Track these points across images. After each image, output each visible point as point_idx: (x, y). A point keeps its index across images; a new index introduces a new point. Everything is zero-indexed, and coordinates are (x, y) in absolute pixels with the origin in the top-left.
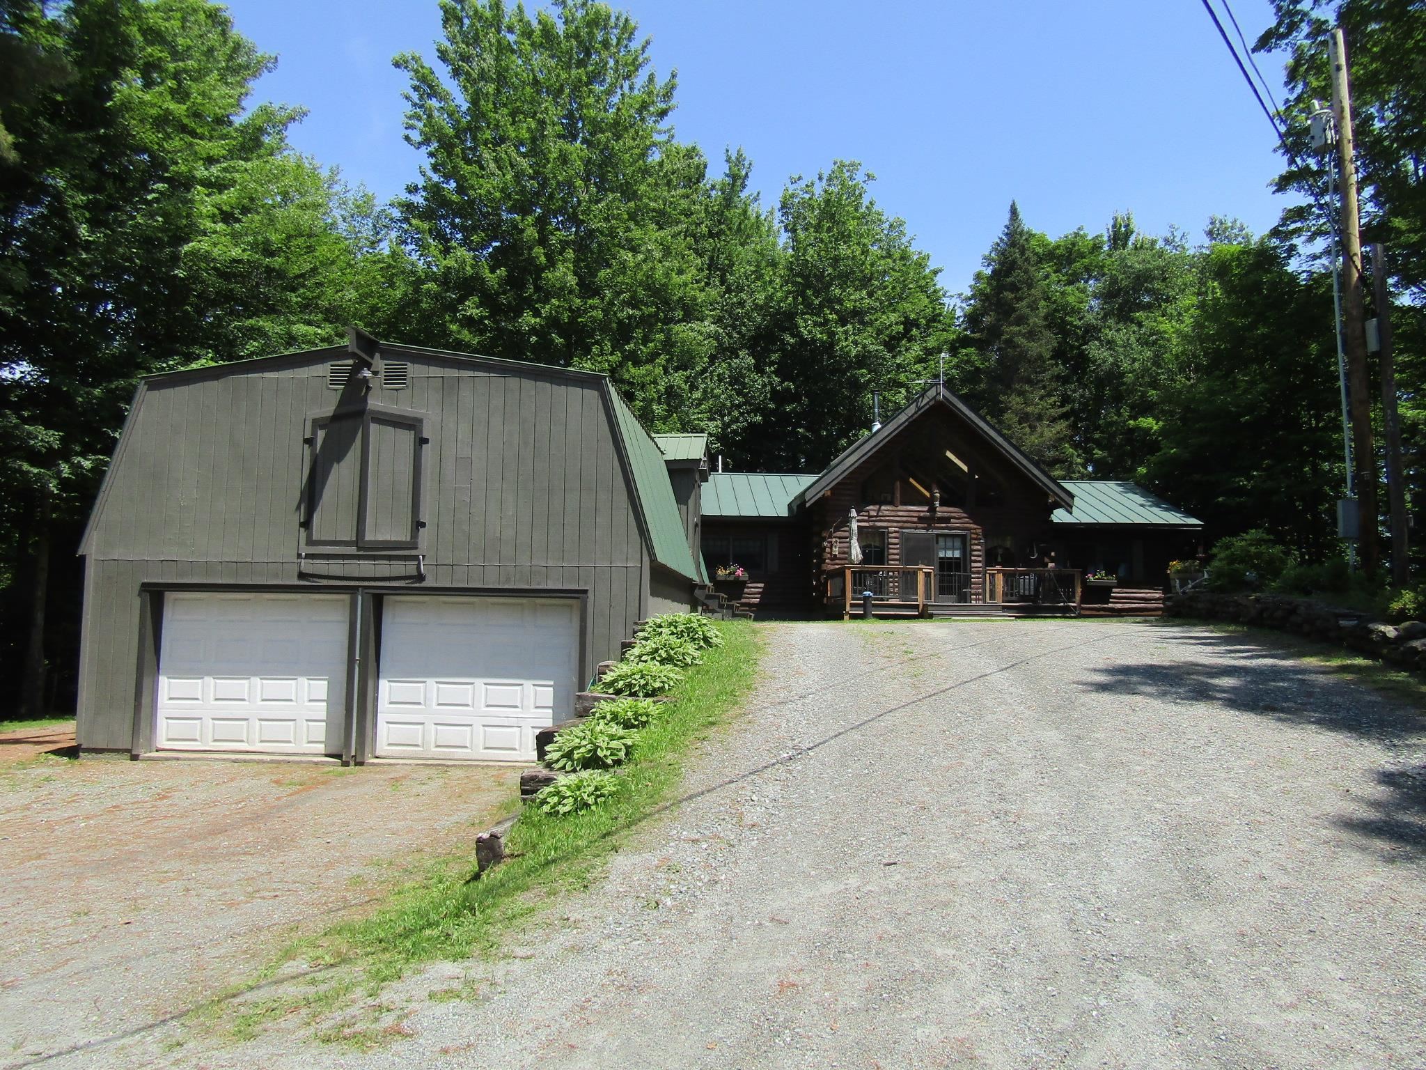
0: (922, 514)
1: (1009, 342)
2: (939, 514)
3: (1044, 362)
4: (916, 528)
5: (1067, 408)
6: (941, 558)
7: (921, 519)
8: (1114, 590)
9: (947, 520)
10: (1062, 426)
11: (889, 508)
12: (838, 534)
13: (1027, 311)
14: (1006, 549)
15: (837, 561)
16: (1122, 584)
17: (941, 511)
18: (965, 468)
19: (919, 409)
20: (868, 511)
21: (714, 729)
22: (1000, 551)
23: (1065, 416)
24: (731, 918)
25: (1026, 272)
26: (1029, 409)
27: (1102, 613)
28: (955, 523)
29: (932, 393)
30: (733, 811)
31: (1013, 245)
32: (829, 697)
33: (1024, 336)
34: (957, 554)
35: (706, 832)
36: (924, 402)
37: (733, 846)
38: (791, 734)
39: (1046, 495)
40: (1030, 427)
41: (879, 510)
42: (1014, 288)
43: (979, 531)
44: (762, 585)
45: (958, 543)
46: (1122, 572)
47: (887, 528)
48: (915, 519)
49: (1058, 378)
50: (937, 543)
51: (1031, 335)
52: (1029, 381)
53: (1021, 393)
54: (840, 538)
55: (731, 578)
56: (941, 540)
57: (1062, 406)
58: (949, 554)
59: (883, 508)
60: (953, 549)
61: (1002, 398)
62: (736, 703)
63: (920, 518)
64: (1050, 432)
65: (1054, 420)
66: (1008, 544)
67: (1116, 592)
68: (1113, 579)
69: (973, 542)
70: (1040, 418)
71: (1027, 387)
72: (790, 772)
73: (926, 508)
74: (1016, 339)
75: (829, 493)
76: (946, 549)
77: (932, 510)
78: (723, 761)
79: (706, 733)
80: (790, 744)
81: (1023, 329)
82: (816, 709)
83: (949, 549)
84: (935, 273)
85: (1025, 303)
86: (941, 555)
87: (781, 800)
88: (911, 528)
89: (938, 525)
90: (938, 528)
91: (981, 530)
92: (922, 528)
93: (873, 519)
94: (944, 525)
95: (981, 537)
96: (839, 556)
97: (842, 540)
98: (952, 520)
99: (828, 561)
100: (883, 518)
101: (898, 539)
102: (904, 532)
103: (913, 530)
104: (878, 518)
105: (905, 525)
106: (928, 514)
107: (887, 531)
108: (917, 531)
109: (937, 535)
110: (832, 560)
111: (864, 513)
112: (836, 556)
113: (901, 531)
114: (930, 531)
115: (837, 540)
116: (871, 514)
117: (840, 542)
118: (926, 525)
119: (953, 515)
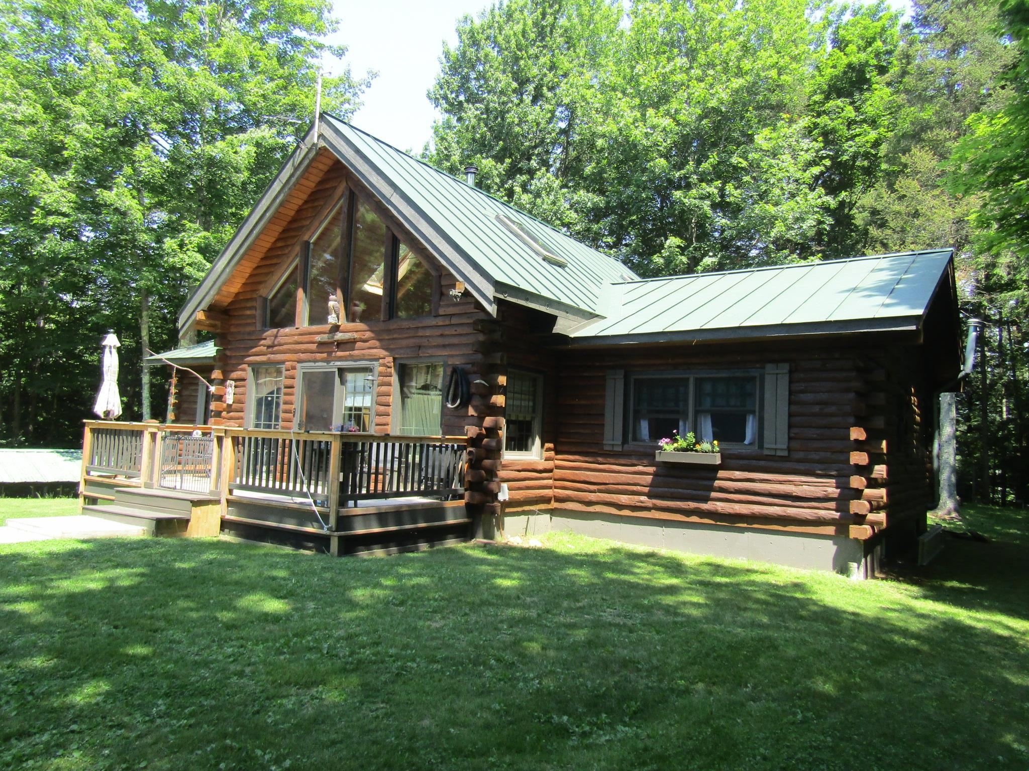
0: (318, 338)
2: (340, 336)
4: (315, 361)
6: (346, 408)
8: (721, 474)
11: (287, 330)
12: (234, 375)
15: (232, 414)
27: (694, 519)
34: (367, 401)
41: (276, 336)
43: (389, 360)
47: (283, 362)
48: (314, 347)
50: (343, 382)
54: (236, 380)
58: (359, 402)
59: (282, 331)
63: (321, 344)
67: (728, 479)
76: (355, 392)
86: (349, 403)
88: (310, 361)
89: (339, 354)
90: (340, 359)
91: (391, 359)
92: (322, 360)
93: (270, 350)
94: (347, 353)
95: (393, 370)
96: (234, 406)
97: (238, 383)
98: (358, 344)
99: (224, 414)
100: (281, 348)
101: (294, 378)
102: (303, 368)
103: (312, 364)
104: (275, 348)
105: (303, 356)
106: (325, 338)
107: (283, 367)
108: (317, 364)
109: (341, 371)
110: (228, 412)
111: (262, 342)
112: (231, 405)
113: (299, 366)
114: (332, 364)
115: (233, 383)
116: (268, 342)
117: (236, 387)
118: (325, 355)
119: (356, 335)
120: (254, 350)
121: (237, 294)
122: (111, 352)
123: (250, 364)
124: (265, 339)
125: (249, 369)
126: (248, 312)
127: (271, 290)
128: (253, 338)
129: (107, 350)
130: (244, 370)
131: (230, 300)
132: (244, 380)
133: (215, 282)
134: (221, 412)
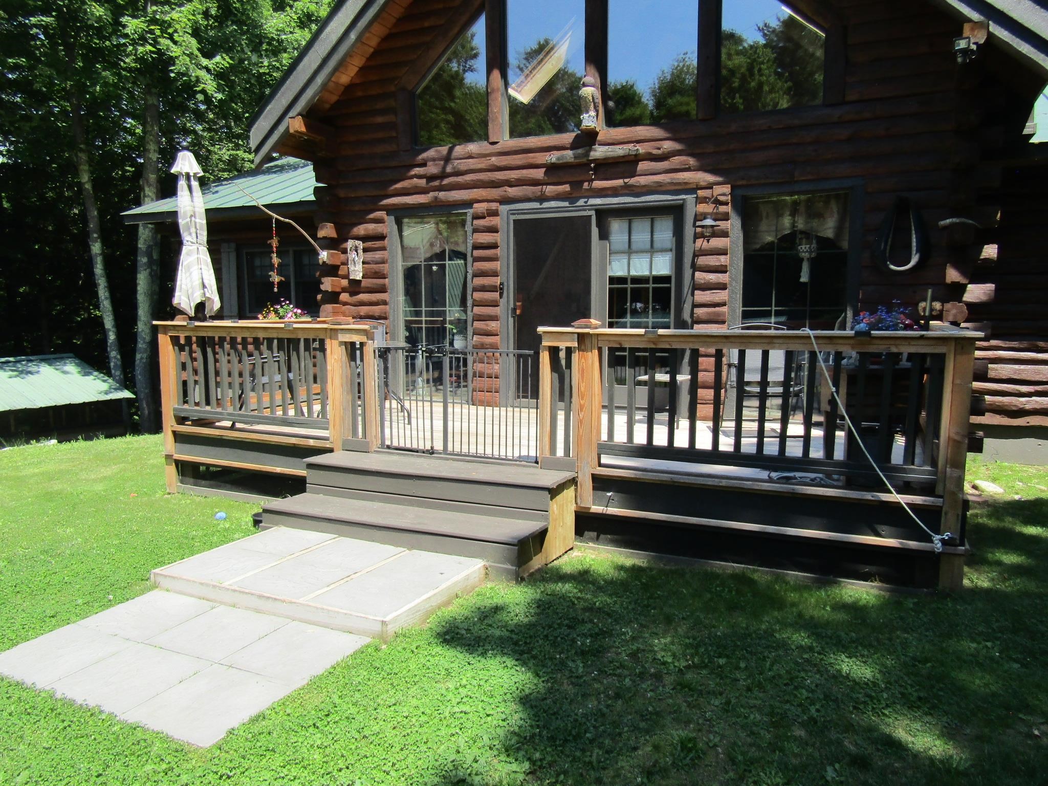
0: (552, 157)
2: (599, 152)
4: (542, 199)
6: (613, 280)
11: (472, 147)
12: (361, 230)
14: (823, 242)
15: (363, 297)
22: (805, 250)
34: (663, 266)
41: (447, 159)
43: (723, 191)
45: (665, 232)
47: (469, 204)
48: (539, 174)
50: (604, 235)
54: (364, 239)
56: (617, 227)
58: (640, 267)
59: (459, 150)
63: (551, 169)
66: (828, 228)
76: (630, 250)
86: (618, 268)
88: (528, 200)
89: (598, 184)
90: (602, 193)
91: (727, 189)
92: (558, 197)
93: (437, 183)
94: (619, 182)
95: (728, 209)
96: (366, 283)
97: (369, 244)
98: (642, 166)
99: (344, 297)
100: (460, 179)
101: (497, 232)
102: (512, 212)
103: (536, 205)
104: (446, 181)
105: (512, 192)
106: (569, 155)
107: (470, 211)
108: (546, 205)
109: (603, 215)
110: (353, 294)
111: (417, 171)
112: (360, 281)
113: (504, 209)
114: (581, 202)
115: (360, 244)
116: (432, 169)
117: (365, 250)
118: (566, 188)
119: (641, 149)
120: (399, 186)
121: (349, 88)
122: (190, 188)
123: (390, 210)
124: (424, 165)
125: (390, 220)
126: (379, 120)
127: (424, 77)
128: (394, 163)
129: (182, 183)
130: (380, 221)
131: (334, 98)
132: (382, 237)
133: (325, 61)
134: (338, 294)
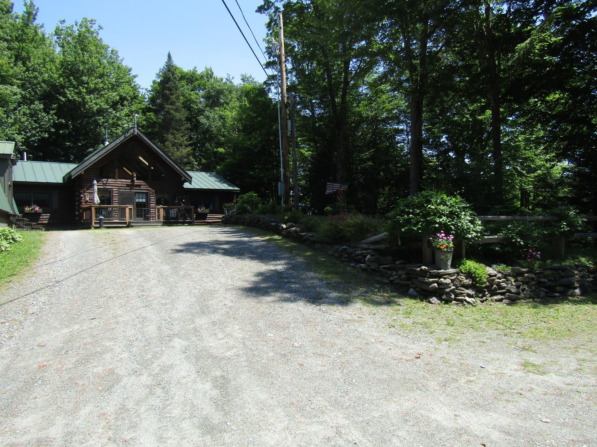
1: (168, 112)
3: (182, 122)
5: (191, 142)
7: (127, 185)
9: (139, 186)
10: (189, 149)
13: (175, 100)
16: (211, 212)
17: (137, 182)
18: (147, 164)
19: (126, 138)
20: (103, 181)
21: (16, 277)
23: (191, 145)
24: (19, 349)
25: (175, 83)
26: (176, 141)
28: (143, 187)
29: (131, 131)
30: (23, 309)
31: (169, 71)
32: (75, 260)
33: (174, 110)
35: (9, 319)
36: (128, 135)
37: (22, 322)
38: (55, 276)
39: (181, 177)
40: (177, 148)
42: (170, 89)
44: (49, 215)
46: (211, 208)
49: (188, 129)
51: (177, 110)
52: (176, 130)
53: (173, 134)
55: (33, 211)
57: (190, 141)
60: (142, 198)
61: (165, 135)
62: (28, 265)
64: (185, 151)
65: (187, 146)
68: (207, 211)
69: (151, 195)
70: (181, 145)
71: (175, 132)
72: (53, 291)
73: (130, 181)
74: (170, 111)
75: (83, 173)
77: (133, 181)
78: (19, 290)
79: (11, 279)
80: (54, 280)
81: (174, 107)
82: (68, 265)
83: (141, 198)
84: (135, 77)
85: (174, 96)
87: (47, 302)
